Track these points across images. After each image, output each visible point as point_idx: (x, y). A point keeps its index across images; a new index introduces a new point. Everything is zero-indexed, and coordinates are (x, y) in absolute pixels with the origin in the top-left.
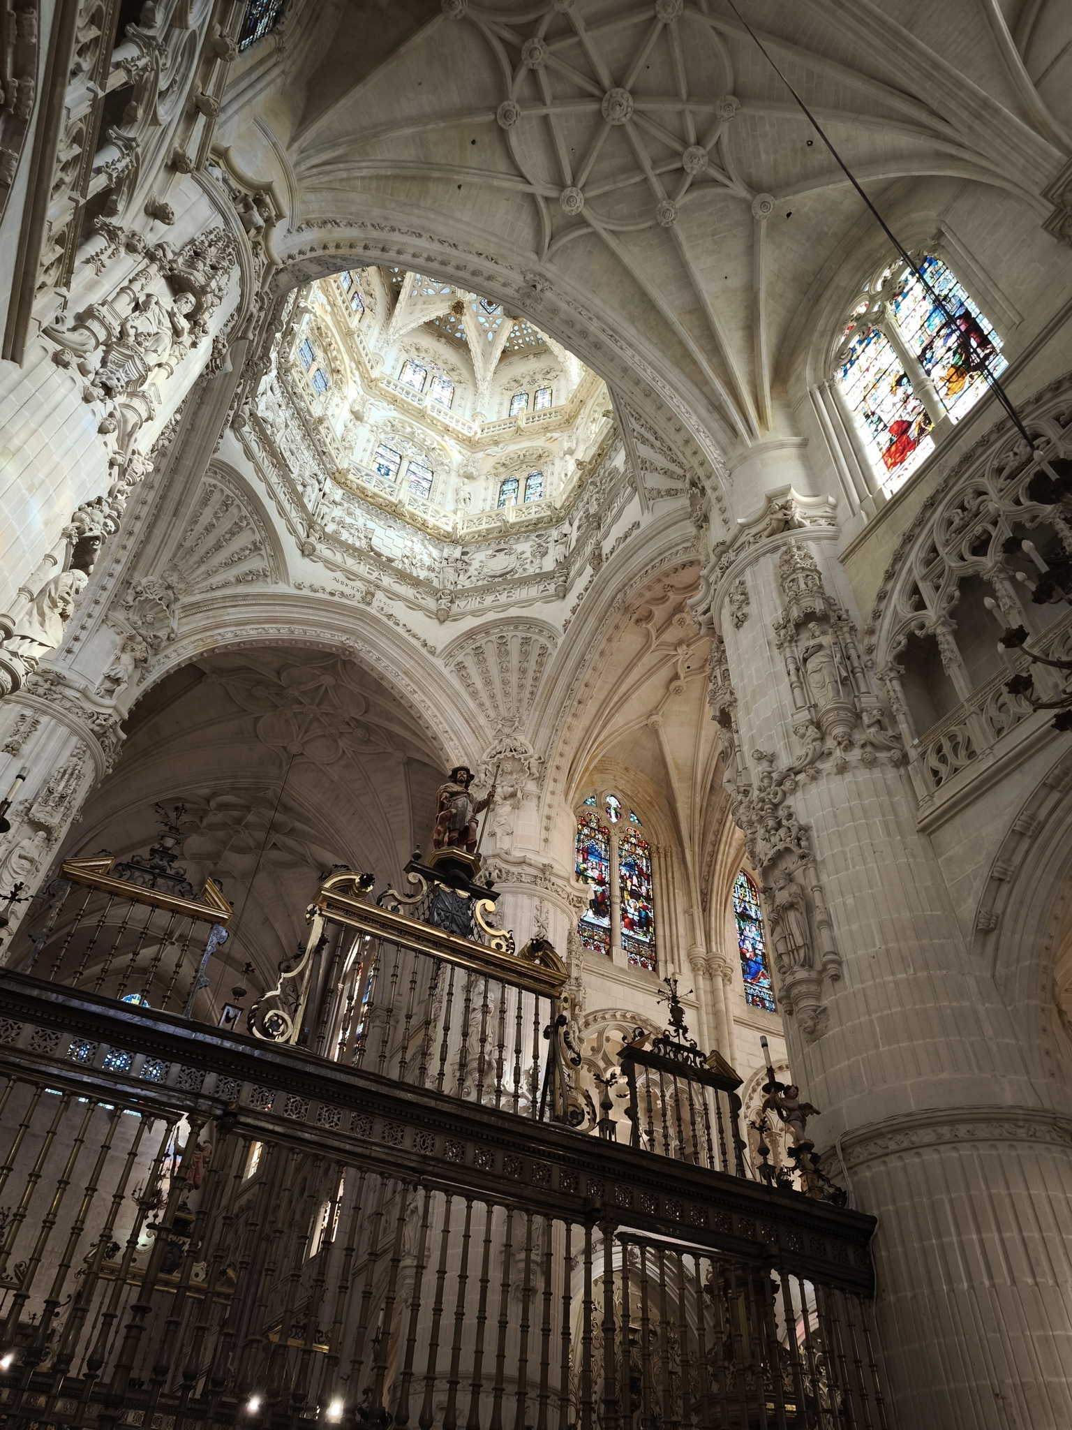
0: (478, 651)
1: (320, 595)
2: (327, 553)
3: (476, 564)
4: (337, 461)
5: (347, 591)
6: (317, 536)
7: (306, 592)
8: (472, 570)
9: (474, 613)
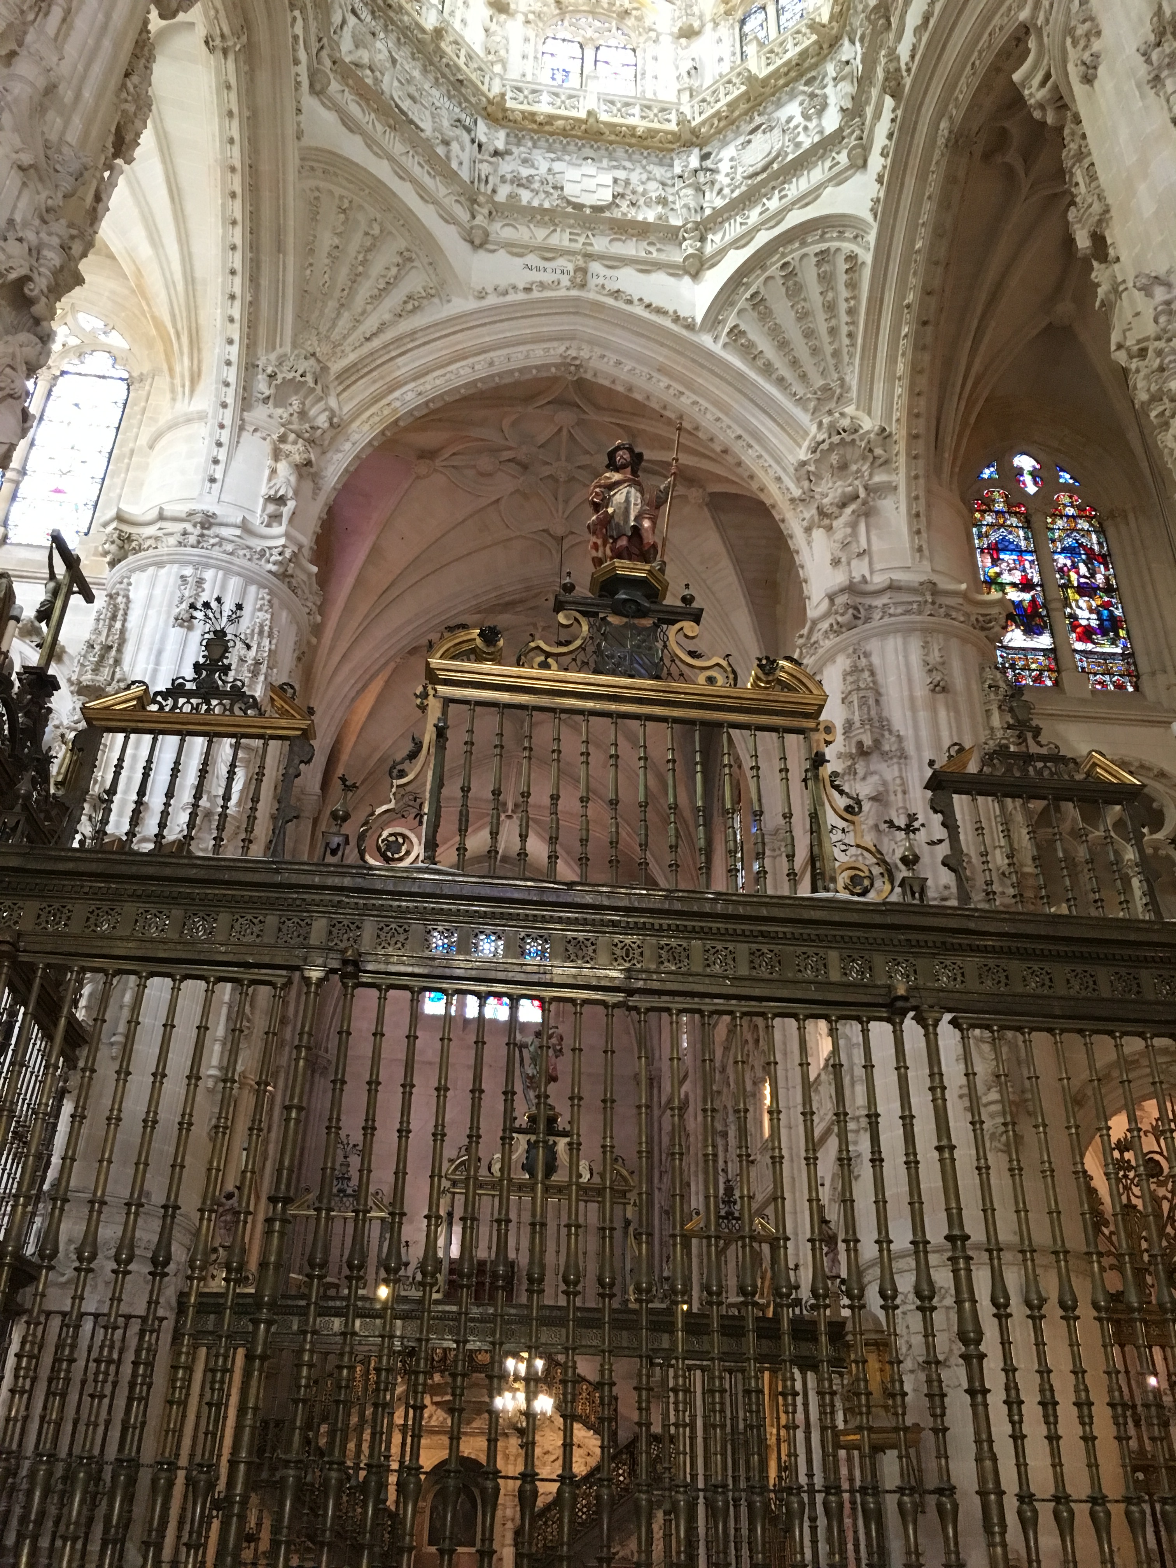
0: (757, 301)
1: (512, 298)
2: (508, 233)
3: (724, 167)
4: (485, 88)
5: (547, 277)
6: (485, 211)
7: (492, 300)
8: (722, 179)
9: (738, 243)
